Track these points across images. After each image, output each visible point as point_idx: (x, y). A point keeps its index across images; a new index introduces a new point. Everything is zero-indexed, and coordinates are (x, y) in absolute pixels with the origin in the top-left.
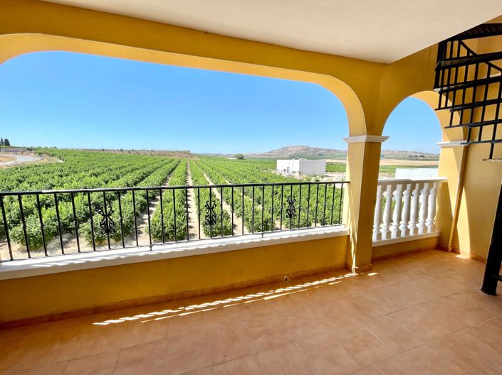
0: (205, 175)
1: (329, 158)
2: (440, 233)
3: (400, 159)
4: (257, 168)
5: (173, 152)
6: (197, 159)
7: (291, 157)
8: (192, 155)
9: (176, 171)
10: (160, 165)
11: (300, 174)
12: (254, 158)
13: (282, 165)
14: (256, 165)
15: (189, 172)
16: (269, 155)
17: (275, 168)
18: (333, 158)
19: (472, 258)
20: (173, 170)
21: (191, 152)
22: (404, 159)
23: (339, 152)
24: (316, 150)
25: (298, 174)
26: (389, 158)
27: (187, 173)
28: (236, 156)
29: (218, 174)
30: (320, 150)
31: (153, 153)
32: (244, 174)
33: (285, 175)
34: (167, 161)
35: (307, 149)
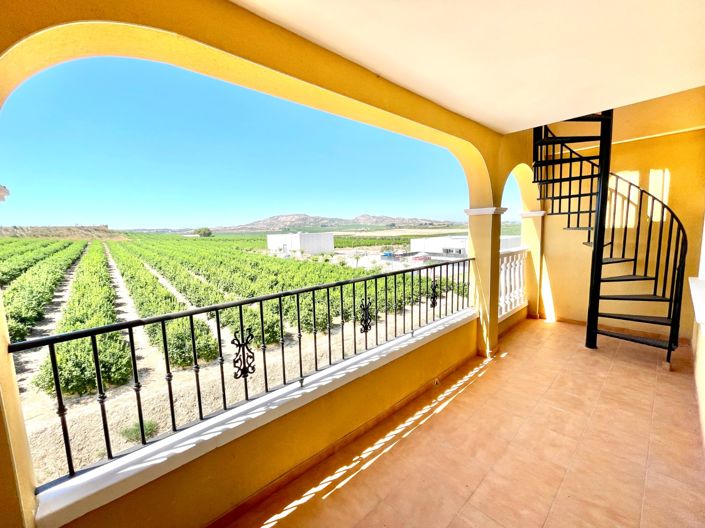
0: (147, 266)
1: (335, 230)
2: (529, 302)
3: (411, 227)
4: (237, 248)
5: (69, 229)
6: (124, 239)
7: (285, 231)
8: (111, 233)
9: (83, 263)
10: (41, 255)
11: (302, 252)
12: (228, 234)
13: (275, 242)
14: (235, 245)
15: (112, 262)
16: (252, 229)
17: (264, 247)
18: (340, 230)
19: (558, 321)
20: (75, 262)
21: (110, 228)
22: (415, 227)
23: (346, 221)
24: (317, 220)
25: (298, 254)
26: (400, 227)
27: (108, 265)
28: (198, 232)
29: (172, 263)
30: (323, 219)
31: (19, 232)
32: (220, 259)
33: (281, 256)
34: (56, 246)
35: (305, 219)
